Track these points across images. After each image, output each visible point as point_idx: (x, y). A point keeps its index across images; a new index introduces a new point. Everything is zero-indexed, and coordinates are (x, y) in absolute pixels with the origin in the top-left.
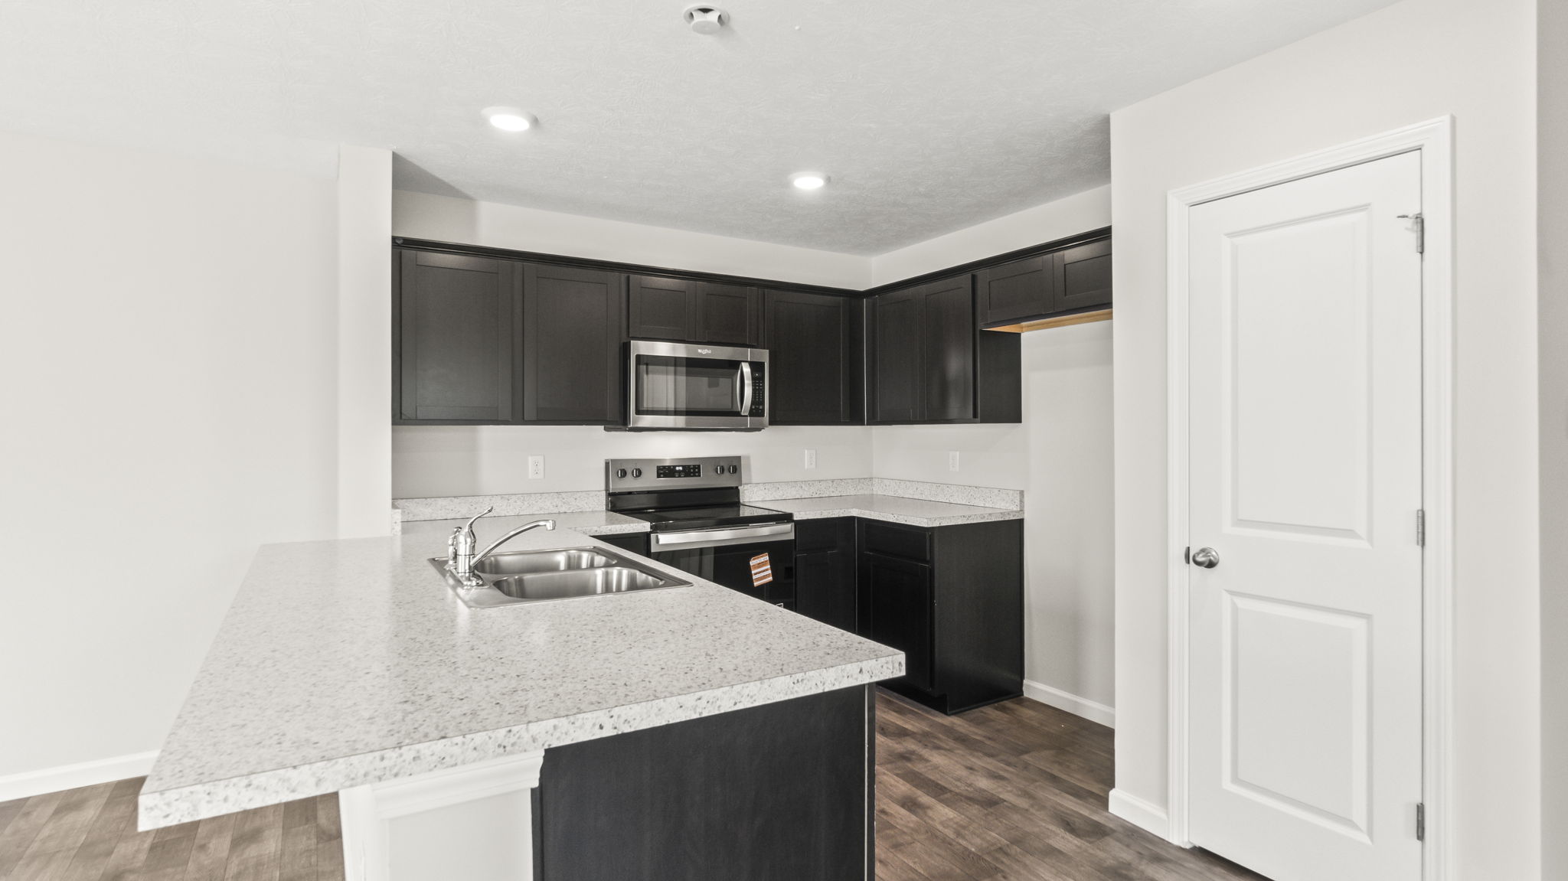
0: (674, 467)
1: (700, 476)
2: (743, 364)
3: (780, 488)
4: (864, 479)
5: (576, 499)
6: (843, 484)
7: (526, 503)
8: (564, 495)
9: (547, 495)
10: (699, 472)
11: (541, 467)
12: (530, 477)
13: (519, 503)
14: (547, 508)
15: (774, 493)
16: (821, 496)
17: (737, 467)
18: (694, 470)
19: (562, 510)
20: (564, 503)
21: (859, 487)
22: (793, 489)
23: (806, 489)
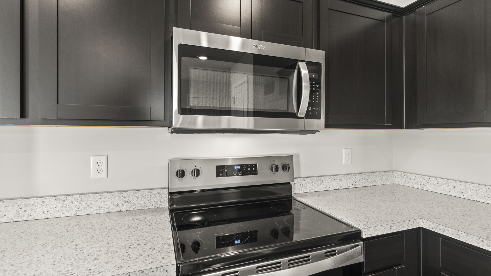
0: (233, 166)
1: (257, 174)
2: (300, 63)
3: (324, 181)
4: (388, 171)
5: (138, 197)
6: (372, 176)
7: (84, 204)
8: (125, 194)
9: (107, 195)
10: (256, 170)
11: (104, 167)
12: (92, 177)
13: (76, 203)
14: (106, 207)
15: (320, 186)
16: (356, 186)
17: (290, 166)
18: (251, 169)
19: (124, 208)
20: (126, 202)
21: (384, 179)
22: (334, 182)
23: (345, 181)
